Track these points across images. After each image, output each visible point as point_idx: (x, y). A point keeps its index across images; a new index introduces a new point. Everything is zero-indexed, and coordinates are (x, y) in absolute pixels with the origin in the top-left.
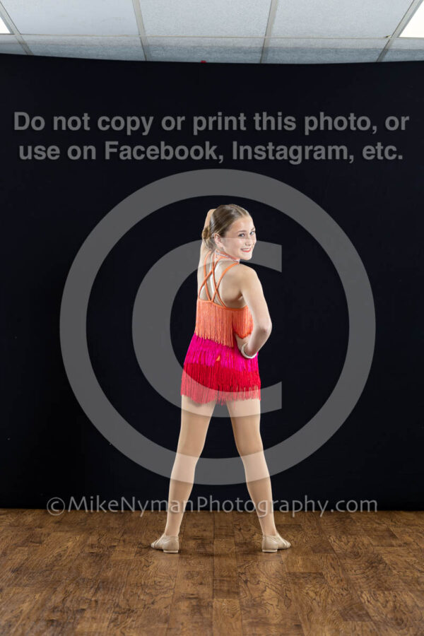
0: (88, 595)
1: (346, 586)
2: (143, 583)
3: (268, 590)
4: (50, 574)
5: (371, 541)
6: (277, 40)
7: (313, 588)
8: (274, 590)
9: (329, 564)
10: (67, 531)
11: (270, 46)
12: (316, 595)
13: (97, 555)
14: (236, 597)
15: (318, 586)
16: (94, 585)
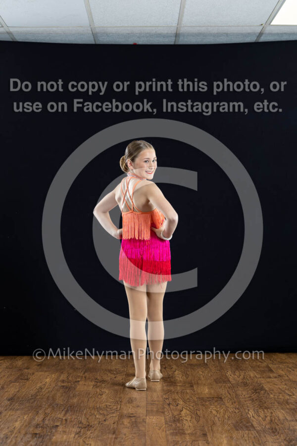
0: (61, 416)
1: (237, 406)
2: (98, 407)
3: (184, 410)
4: (35, 401)
5: (256, 374)
6: (186, 28)
7: (215, 408)
8: (188, 410)
9: (226, 391)
10: (46, 371)
11: (181, 32)
12: (218, 413)
13: (67, 388)
14: (162, 415)
15: (219, 406)
16: (64, 408)
